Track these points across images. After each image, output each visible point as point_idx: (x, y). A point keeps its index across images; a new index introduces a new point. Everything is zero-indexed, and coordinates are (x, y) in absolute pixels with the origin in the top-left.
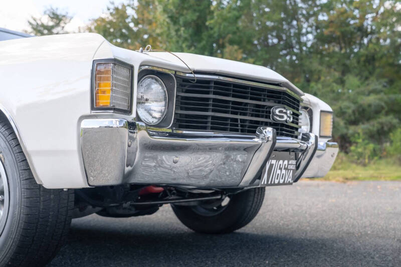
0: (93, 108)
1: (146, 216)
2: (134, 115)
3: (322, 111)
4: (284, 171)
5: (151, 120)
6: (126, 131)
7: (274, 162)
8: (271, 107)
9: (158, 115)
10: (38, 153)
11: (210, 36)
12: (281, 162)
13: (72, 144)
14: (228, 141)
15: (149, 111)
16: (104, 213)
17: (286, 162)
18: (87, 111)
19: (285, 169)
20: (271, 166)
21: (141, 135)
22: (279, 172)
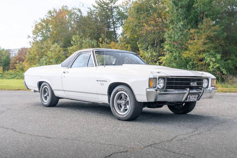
0: (149, 87)
1: (160, 108)
2: (157, 88)
3: (212, 79)
4: (194, 98)
5: (160, 88)
6: (156, 92)
7: (190, 96)
8: (190, 83)
9: (162, 87)
10: (137, 95)
11: (196, 12)
12: (193, 96)
13: (145, 93)
14: (177, 92)
15: (160, 86)
16: (148, 107)
17: (194, 96)
18: (148, 87)
19: (194, 97)
20: (190, 97)
21: (158, 92)
22: (192, 98)
